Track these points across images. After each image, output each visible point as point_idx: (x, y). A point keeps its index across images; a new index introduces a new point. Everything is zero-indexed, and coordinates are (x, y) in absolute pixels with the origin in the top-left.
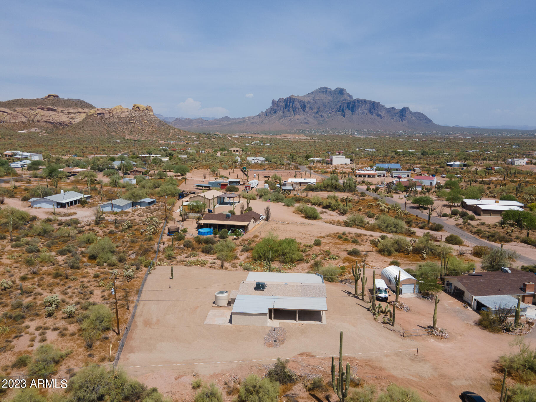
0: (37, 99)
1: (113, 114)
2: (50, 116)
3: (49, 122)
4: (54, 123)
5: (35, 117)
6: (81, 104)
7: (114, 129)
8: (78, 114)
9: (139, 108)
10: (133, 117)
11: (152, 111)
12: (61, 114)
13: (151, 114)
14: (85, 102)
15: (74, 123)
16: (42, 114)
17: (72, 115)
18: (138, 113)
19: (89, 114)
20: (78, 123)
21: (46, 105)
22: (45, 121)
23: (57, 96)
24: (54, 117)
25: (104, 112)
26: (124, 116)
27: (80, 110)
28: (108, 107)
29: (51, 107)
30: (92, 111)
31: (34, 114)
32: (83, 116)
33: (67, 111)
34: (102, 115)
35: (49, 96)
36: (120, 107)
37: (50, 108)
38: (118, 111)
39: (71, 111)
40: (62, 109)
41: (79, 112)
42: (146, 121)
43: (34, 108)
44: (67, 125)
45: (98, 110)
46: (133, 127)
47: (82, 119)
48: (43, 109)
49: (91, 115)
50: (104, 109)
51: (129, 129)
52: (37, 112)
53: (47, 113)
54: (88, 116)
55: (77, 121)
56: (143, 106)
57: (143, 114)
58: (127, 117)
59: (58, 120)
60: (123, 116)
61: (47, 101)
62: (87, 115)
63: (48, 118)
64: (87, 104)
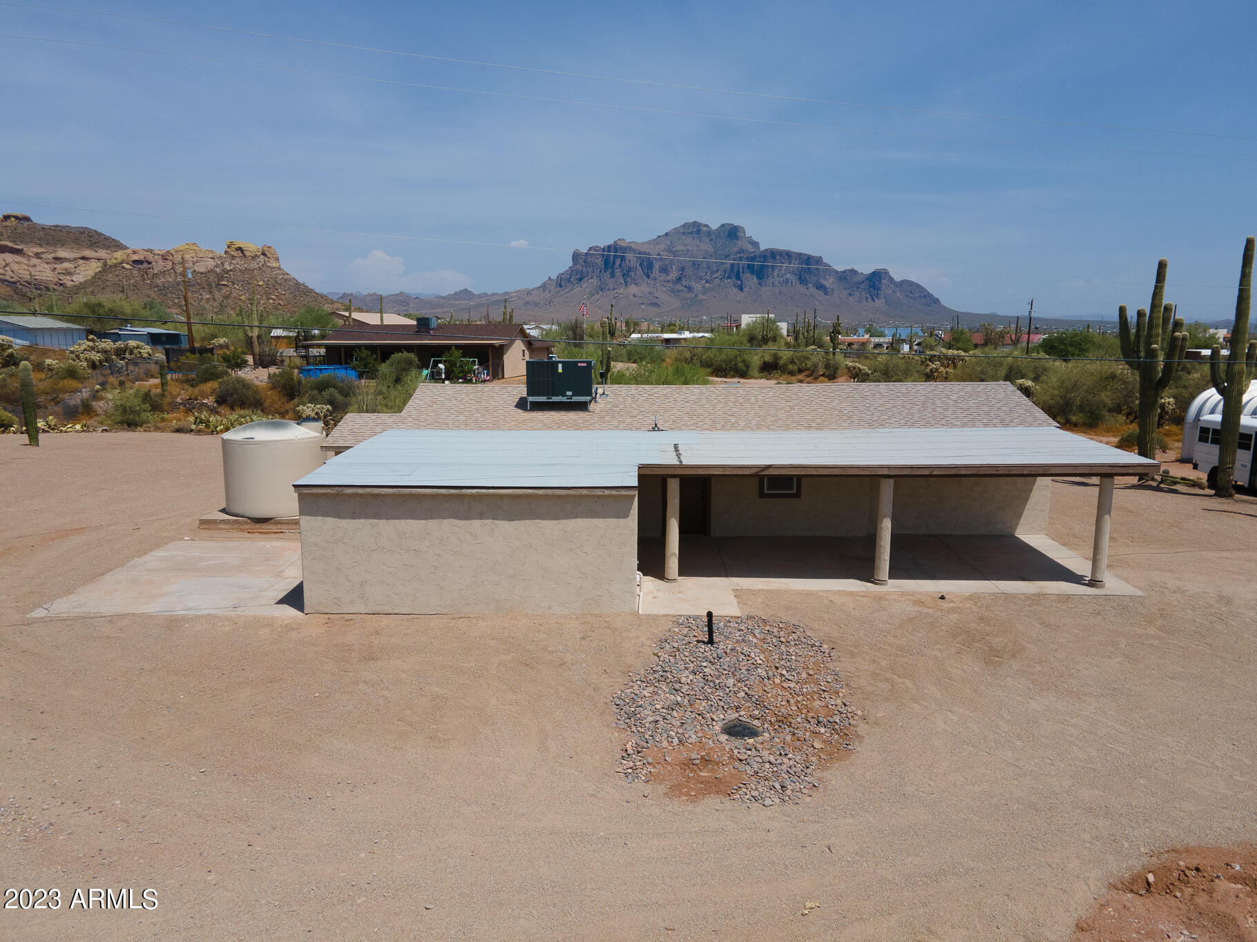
1: (173, 263)
2: (7, 265)
3: (3, 281)
4: (15, 283)
6: (91, 239)
7: (176, 301)
8: (81, 262)
9: (242, 252)
10: (227, 272)
11: (277, 259)
12: (35, 261)
13: (274, 265)
14: (100, 234)
15: (69, 284)
17: (66, 265)
18: (240, 263)
19: (109, 263)
20: (80, 284)
23: (27, 219)
24: (15, 267)
25: (151, 259)
26: (202, 270)
27: (88, 253)
28: (160, 247)
29: (9, 244)
30: (119, 255)
32: (94, 267)
33: (53, 255)
34: (145, 265)
35: (6, 217)
36: (192, 247)
37: (6, 246)
38: (187, 257)
39: (62, 254)
40: (39, 250)
41: (83, 258)
42: (261, 283)
44: (50, 289)
45: (134, 252)
46: (227, 297)
47: (90, 273)
49: (115, 266)
50: (151, 251)
51: (215, 300)
54: (106, 268)
55: (79, 278)
56: (252, 246)
57: (254, 265)
58: (211, 271)
59: (27, 276)
60: (201, 268)
62: (105, 264)
63: (1, 271)
64: (106, 238)
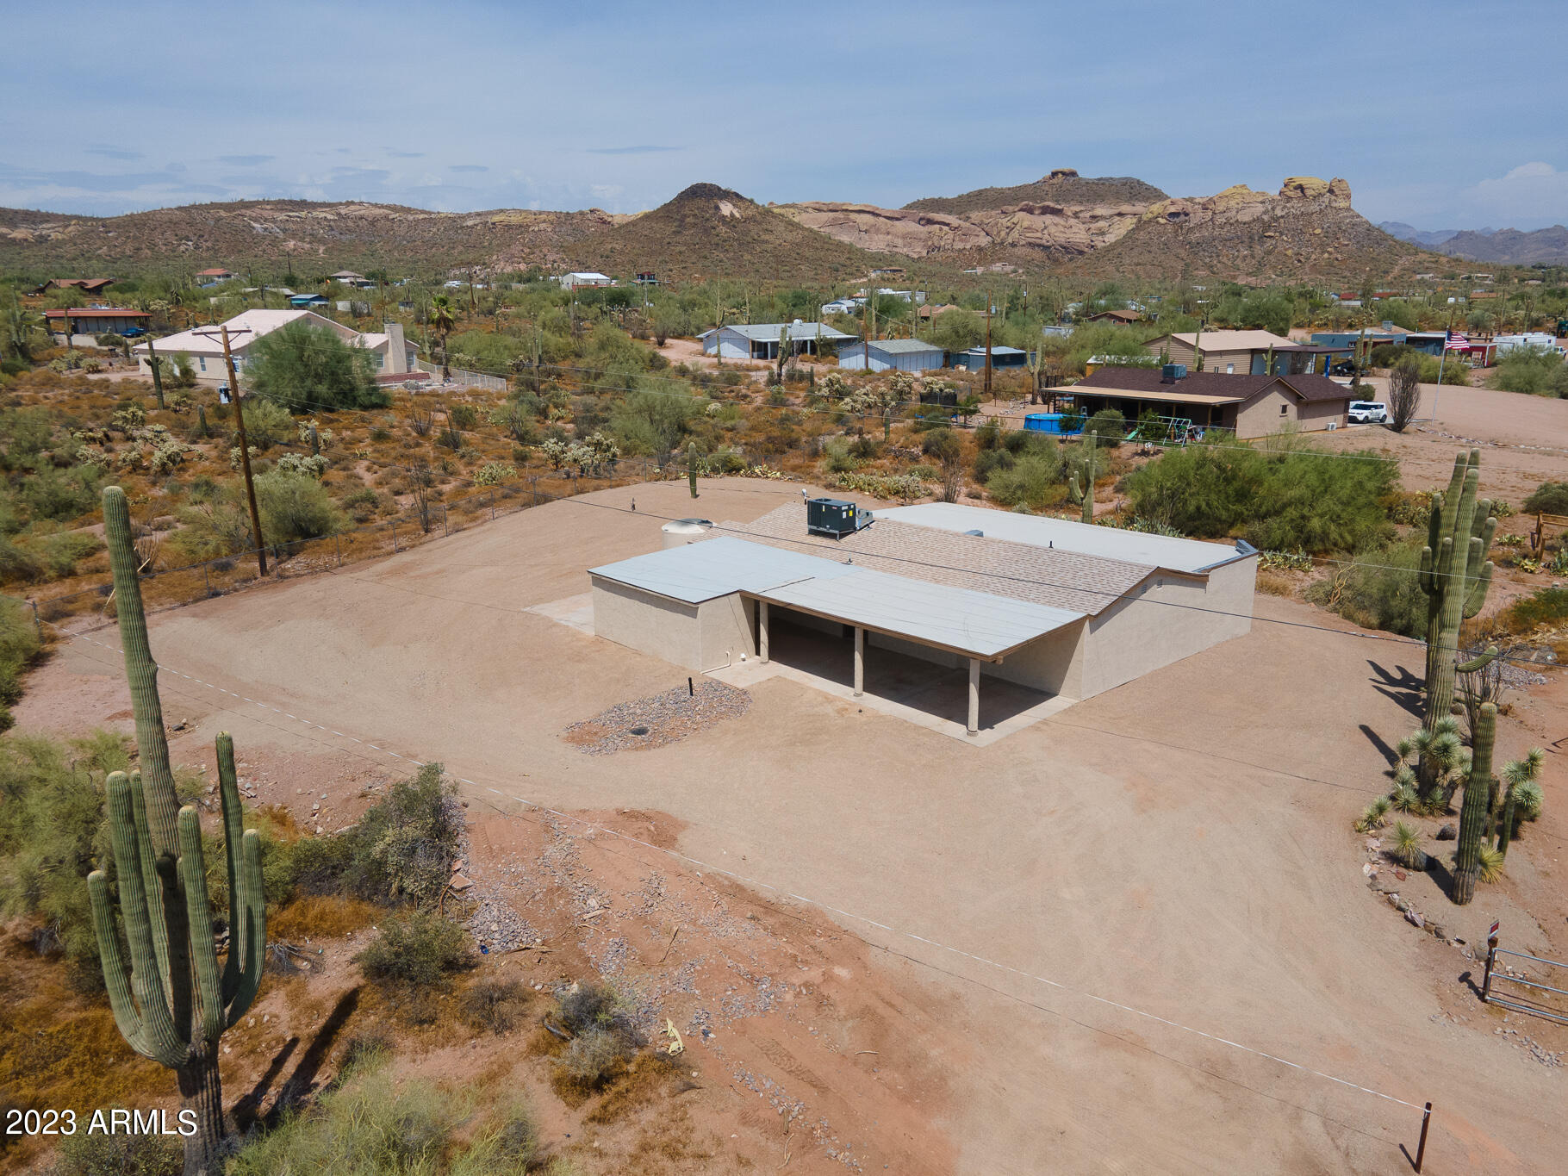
0: (1025, 186)
1: (1214, 213)
2: (1046, 228)
3: (1039, 245)
4: (1049, 247)
5: (1008, 234)
6: (1134, 190)
7: (1207, 260)
8: (1117, 218)
9: (1302, 191)
10: (1276, 219)
11: (1348, 197)
12: (1072, 221)
13: (1342, 204)
14: (1143, 184)
15: (1100, 245)
16: (1026, 224)
17: (1101, 224)
18: (1296, 206)
19: (1145, 218)
20: (1111, 245)
21: (1043, 200)
22: (1030, 244)
23: (1073, 174)
24: (1052, 229)
25: (1189, 210)
26: (1246, 219)
27: (1125, 208)
28: (1201, 195)
29: (1052, 204)
30: (1156, 208)
31: (1009, 224)
32: (1129, 223)
33: (1090, 214)
34: (1182, 218)
35: (1054, 174)
36: (1240, 190)
37: (1048, 207)
38: (1232, 203)
39: (1099, 211)
40: (1077, 208)
41: (1120, 214)
42: (1318, 231)
43: (1011, 208)
44: (1081, 253)
45: (1173, 203)
46: (1269, 253)
47: (1123, 232)
48: (1030, 211)
49: (1150, 221)
50: (1191, 200)
51: (1253, 257)
52: (1015, 220)
53: (1038, 221)
54: (1141, 225)
55: (1110, 238)
56: (1315, 181)
57: (1314, 207)
58: (1258, 219)
59: (1061, 239)
60: (1245, 217)
61: (1047, 188)
62: (1139, 221)
63: (1039, 235)
64: (1148, 188)
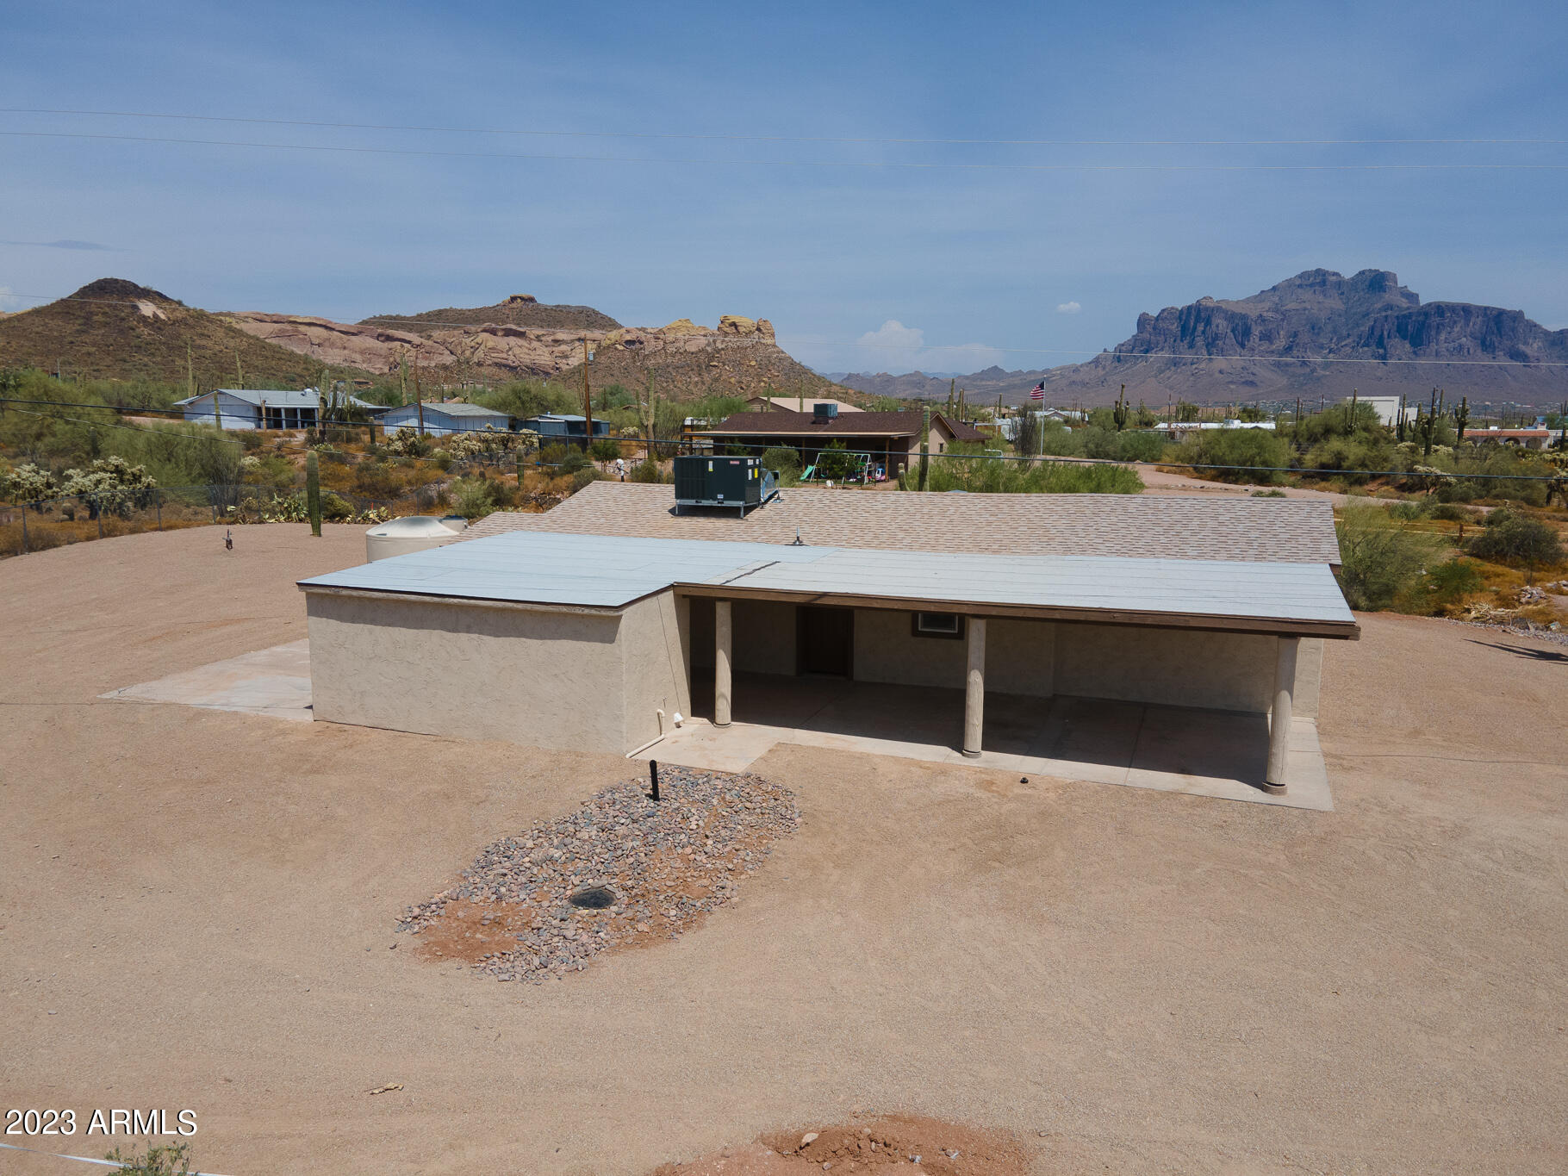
0: (485, 308)
1: (665, 342)
2: (510, 349)
3: (506, 366)
4: (516, 368)
5: (473, 353)
6: (590, 318)
7: (665, 384)
8: (577, 344)
9: (736, 328)
10: (718, 351)
11: (773, 335)
12: (535, 344)
13: (769, 342)
14: (597, 314)
15: (565, 367)
16: (490, 344)
17: (563, 347)
18: (733, 341)
19: (603, 344)
20: (574, 368)
21: (504, 322)
22: (496, 364)
23: (532, 300)
24: (517, 351)
25: (643, 339)
26: (693, 349)
27: (582, 333)
28: (653, 325)
29: (514, 327)
30: (613, 335)
31: (473, 344)
32: (589, 349)
33: (552, 338)
34: (638, 345)
35: (513, 299)
36: (685, 324)
37: (511, 329)
38: (679, 335)
39: (561, 336)
40: (540, 332)
41: (580, 340)
42: (753, 363)
43: (473, 328)
44: (547, 374)
45: (628, 332)
46: (716, 380)
47: (585, 356)
48: (493, 332)
49: (609, 347)
50: (643, 330)
51: (703, 383)
52: (479, 340)
53: (502, 342)
54: (600, 350)
55: (574, 362)
56: (746, 321)
57: (747, 342)
58: (703, 350)
59: (527, 360)
60: (692, 347)
61: (507, 312)
62: (599, 346)
63: (505, 356)
64: (603, 317)
